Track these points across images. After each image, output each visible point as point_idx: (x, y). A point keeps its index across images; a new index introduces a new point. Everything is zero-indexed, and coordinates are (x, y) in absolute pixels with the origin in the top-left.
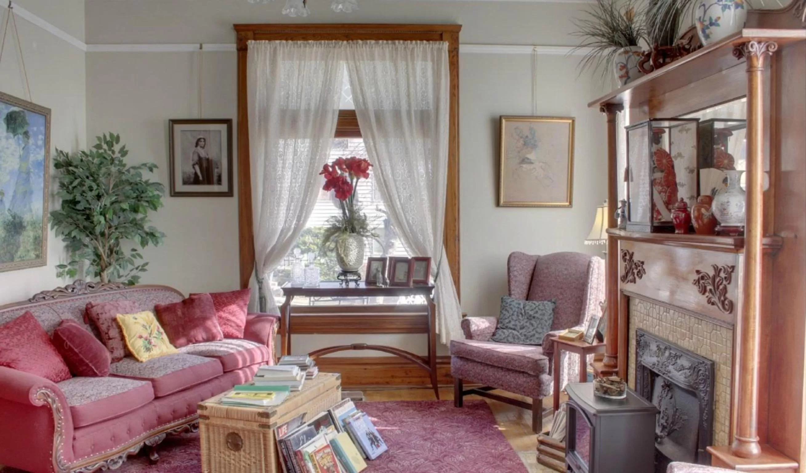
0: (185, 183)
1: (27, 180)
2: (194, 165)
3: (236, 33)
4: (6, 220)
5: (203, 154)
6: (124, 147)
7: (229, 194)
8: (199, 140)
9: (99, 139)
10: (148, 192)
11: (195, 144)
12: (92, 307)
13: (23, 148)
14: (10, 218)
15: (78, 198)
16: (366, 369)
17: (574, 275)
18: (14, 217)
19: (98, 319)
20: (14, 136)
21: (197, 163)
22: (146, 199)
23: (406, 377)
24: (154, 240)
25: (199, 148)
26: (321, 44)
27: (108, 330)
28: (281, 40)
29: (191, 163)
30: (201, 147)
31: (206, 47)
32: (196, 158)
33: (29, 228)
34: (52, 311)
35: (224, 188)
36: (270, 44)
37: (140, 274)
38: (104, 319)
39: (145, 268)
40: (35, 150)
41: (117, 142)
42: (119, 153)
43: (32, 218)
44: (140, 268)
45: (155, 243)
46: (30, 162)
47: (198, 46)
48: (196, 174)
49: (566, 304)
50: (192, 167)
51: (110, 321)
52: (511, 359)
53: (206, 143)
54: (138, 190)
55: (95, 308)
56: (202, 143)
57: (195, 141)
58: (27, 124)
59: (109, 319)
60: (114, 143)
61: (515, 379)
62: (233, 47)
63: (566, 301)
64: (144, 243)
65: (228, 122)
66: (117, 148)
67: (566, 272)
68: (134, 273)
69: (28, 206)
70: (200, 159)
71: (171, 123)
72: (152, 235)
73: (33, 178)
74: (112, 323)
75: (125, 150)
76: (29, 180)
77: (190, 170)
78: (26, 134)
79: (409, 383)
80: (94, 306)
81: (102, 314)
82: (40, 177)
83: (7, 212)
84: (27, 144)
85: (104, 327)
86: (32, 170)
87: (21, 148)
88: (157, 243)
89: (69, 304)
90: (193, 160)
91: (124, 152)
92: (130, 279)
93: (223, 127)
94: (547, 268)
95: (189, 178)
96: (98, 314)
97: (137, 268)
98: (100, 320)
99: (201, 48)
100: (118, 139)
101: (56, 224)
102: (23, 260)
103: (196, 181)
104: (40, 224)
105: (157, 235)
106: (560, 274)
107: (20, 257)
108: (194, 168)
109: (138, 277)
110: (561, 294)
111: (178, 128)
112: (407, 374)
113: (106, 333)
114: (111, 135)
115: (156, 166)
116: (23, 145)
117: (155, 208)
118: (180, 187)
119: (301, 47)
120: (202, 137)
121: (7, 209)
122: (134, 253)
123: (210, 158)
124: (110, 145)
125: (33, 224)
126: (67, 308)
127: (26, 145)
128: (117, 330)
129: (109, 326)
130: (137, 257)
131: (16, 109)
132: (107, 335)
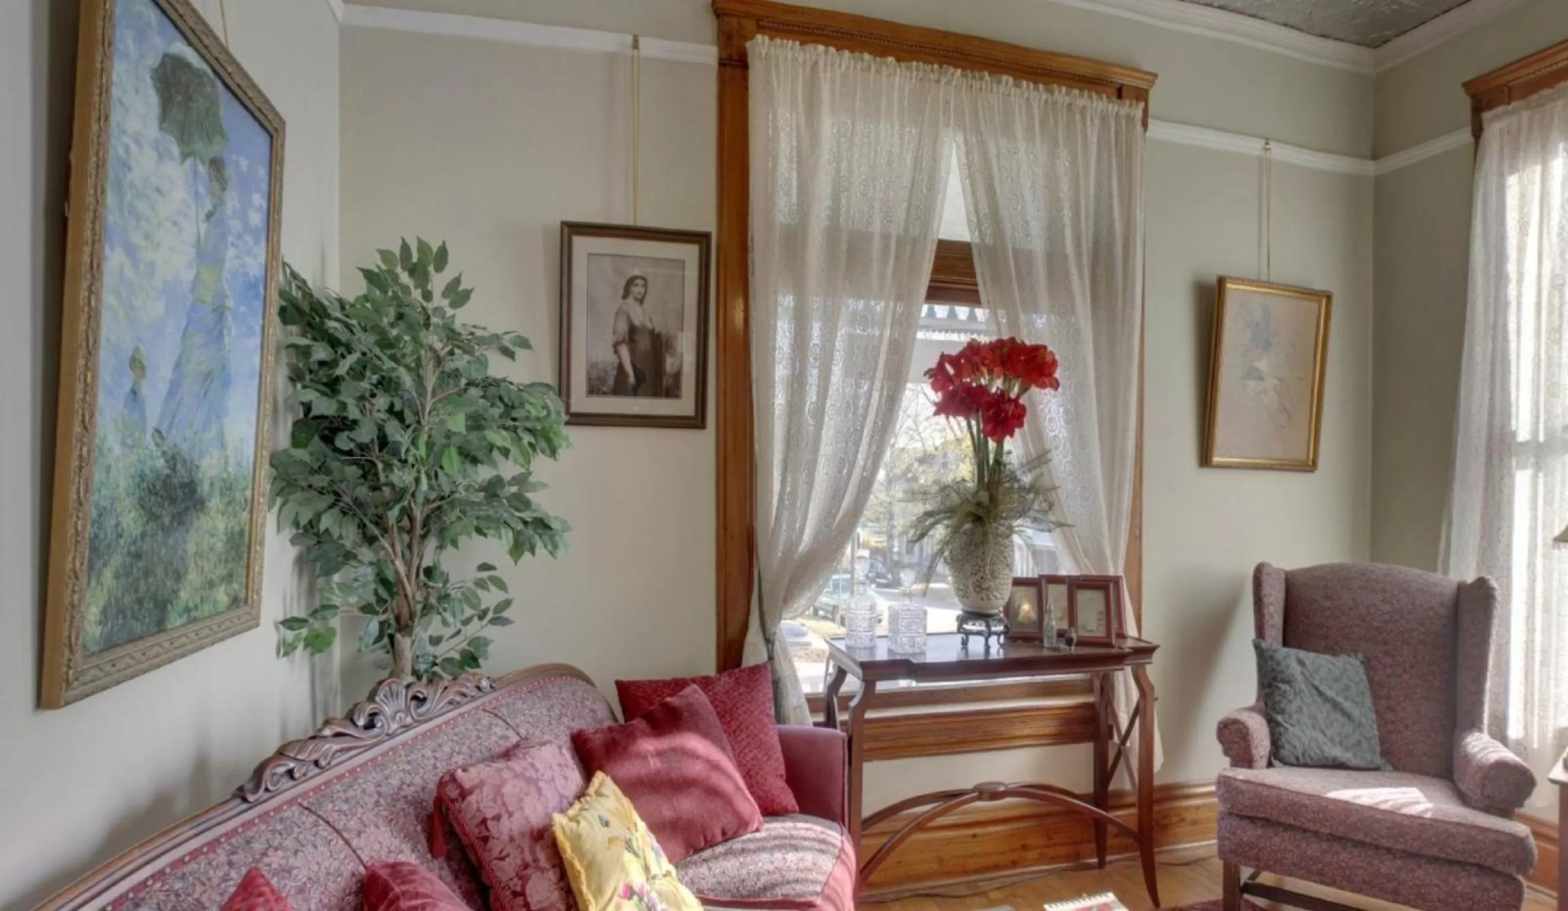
0: (593, 390)
1: (217, 335)
2: (616, 346)
3: (716, 22)
4: (147, 471)
5: (639, 317)
6: (457, 281)
7: (696, 422)
8: (631, 282)
9: (385, 255)
10: (527, 407)
11: (621, 292)
12: (464, 794)
13: (209, 216)
14: (160, 463)
15: (353, 413)
16: (974, 836)
17: (1409, 613)
18: (173, 460)
19: (485, 840)
20: (185, 156)
21: (623, 341)
22: (529, 425)
23: (1047, 846)
24: (546, 538)
25: (630, 300)
26: (909, 68)
27: (524, 879)
28: (827, 45)
29: (610, 339)
30: (636, 299)
31: (651, 47)
32: (623, 327)
33: (215, 503)
34: (324, 831)
35: (684, 405)
36: (804, 50)
37: (490, 632)
38: (505, 837)
39: (505, 614)
40: (239, 236)
41: (440, 268)
42: (445, 295)
43: (226, 469)
44: (490, 615)
45: (550, 548)
46: (226, 274)
47: (629, 39)
48: (620, 367)
49: (1406, 676)
50: (612, 350)
51: (526, 844)
52: (1293, 804)
53: (649, 289)
54: (501, 399)
55: (472, 799)
56: (637, 290)
57: (623, 283)
58: (222, 134)
59: (523, 834)
60: (431, 269)
61: (1298, 847)
62: (709, 54)
63: (1405, 671)
64: (518, 549)
65: (699, 238)
66: (438, 282)
67: (1386, 607)
68: (475, 628)
69: (214, 428)
70: (632, 330)
71: (566, 230)
72: (542, 525)
73: (232, 331)
74: (533, 852)
75: (461, 288)
76: (221, 333)
77: (606, 356)
78: (217, 165)
79: (1053, 858)
80: (470, 792)
81: (497, 818)
82: (250, 333)
83: (149, 438)
84: (219, 203)
85: (505, 871)
86: (230, 303)
87: (202, 217)
88: (556, 547)
89: (369, 783)
90: (614, 333)
91: (458, 295)
92: (464, 645)
93: (690, 253)
94: (1327, 597)
95: (602, 380)
96: (484, 821)
97: (481, 618)
98: (491, 843)
99: (636, 45)
100: (441, 258)
101: (280, 492)
102: (195, 620)
103: (620, 388)
104: (244, 490)
105: (555, 525)
106: (1372, 610)
107: (187, 610)
108: (616, 352)
109: (486, 642)
110: (1387, 653)
111: (582, 245)
112: (1049, 839)
113: (515, 894)
114: (423, 246)
115: (524, 344)
116: (208, 206)
117: (553, 452)
118: (582, 402)
119: (869, 68)
120: (637, 272)
121: (150, 431)
122: (485, 575)
123: (657, 330)
124: (418, 271)
125: (228, 488)
126: (370, 801)
127: (215, 207)
128: (552, 875)
129: (526, 866)
130: (491, 587)
131: (190, 55)
132: (519, 900)
